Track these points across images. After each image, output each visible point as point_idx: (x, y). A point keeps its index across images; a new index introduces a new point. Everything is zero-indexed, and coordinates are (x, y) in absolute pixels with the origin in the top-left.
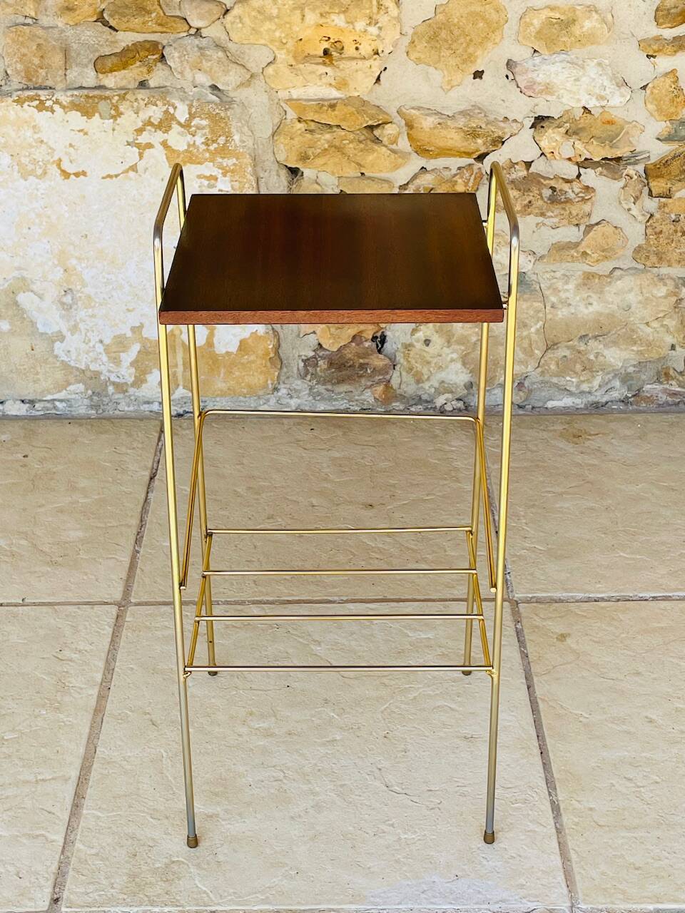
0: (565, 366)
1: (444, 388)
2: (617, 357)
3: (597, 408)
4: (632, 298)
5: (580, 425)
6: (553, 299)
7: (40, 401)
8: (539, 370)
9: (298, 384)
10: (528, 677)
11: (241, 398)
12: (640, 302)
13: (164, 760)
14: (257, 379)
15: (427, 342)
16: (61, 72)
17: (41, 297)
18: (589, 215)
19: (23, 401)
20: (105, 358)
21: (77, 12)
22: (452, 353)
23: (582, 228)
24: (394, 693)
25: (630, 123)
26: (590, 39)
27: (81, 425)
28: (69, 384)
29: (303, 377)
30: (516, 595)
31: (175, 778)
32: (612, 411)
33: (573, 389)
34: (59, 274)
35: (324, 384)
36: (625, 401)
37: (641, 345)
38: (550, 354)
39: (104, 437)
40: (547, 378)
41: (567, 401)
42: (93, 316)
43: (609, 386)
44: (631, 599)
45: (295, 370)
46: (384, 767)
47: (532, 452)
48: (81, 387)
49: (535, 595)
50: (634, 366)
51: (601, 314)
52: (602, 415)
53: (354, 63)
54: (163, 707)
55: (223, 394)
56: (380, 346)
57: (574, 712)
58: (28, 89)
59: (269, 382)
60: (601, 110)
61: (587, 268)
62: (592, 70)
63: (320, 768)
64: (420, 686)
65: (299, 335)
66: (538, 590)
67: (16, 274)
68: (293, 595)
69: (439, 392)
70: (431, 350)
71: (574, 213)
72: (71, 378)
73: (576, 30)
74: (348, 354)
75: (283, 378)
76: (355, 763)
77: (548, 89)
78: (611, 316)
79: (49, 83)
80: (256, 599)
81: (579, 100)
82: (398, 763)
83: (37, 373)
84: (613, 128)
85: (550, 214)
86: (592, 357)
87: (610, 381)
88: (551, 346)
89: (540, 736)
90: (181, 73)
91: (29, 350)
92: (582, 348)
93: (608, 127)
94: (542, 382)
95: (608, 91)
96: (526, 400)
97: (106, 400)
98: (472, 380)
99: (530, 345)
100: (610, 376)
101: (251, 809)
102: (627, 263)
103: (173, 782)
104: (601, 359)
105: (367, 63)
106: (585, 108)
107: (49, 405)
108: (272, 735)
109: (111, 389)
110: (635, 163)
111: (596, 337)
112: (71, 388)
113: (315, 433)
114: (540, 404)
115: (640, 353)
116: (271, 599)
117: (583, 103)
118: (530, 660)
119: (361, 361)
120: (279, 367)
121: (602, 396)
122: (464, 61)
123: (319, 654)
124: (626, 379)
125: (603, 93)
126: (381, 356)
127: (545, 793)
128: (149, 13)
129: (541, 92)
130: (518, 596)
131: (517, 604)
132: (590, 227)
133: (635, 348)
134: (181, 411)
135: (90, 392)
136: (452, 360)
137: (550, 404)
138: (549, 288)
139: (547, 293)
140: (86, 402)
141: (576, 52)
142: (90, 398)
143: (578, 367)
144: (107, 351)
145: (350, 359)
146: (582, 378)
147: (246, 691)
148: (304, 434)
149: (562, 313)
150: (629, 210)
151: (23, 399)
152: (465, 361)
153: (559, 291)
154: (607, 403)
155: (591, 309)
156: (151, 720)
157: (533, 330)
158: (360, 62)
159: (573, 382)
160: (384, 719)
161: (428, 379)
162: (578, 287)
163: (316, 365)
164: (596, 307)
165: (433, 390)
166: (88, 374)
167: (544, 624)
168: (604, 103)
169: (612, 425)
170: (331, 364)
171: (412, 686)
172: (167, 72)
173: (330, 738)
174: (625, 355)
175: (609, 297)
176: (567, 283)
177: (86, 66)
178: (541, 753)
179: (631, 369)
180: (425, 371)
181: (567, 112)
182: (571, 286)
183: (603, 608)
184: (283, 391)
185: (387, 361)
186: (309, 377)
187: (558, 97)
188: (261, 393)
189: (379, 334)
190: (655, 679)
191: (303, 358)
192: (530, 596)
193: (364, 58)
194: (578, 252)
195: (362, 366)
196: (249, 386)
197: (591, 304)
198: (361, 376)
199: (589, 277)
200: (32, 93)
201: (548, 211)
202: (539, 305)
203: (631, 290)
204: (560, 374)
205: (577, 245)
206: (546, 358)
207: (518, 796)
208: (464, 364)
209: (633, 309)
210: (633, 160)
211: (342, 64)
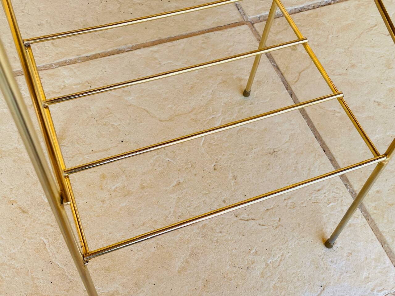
10: (287, 86)
13: (47, 247)
24: (204, 126)
30: (249, 18)
31: (65, 265)
44: (321, 5)
46: (226, 199)
49: (261, 15)
54: (25, 191)
57: (330, 109)
63: (180, 214)
64: (219, 115)
66: (261, 10)
68: (89, 51)
76: (204, 201)
80: (61, 60)
82: (235, 191)
89: (318, 137)
101: (143, 276)
103: (65, 269)
108: (129, 193)
116: (72, 58)
118: (283, 72)
123: (133, 104)
127: (343, 187)
130: (251, 17)
131: (253, 24)
147: (90, 155)
156: (20, 208)
160: (208, 153)
167: (277, 38)
171: (214, 116)
173: (175, 183)
178: (324, 151)
183: (308, 16)
190: (365, 68)
192: (258, 16)
207: (328, 195)
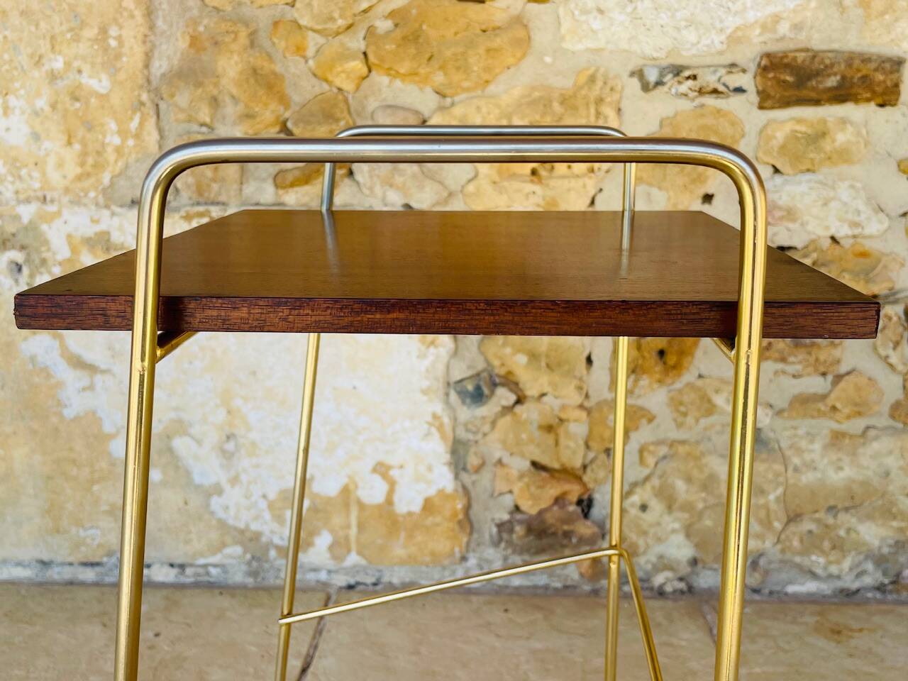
0: (812, 543)
1: (663, 564)
2: (873, 534)
3: (848, 596)
4: (892, 462)
5: (836, 617)
6: (796, 461)
7: (192, 565)
8: (779, 547)
9: (490, 553)
11: (424, 568)
12: (901, 468)
14: (442, 545)
15: (644, 508)
16: (235, 186)
17: (199, 442)
18: (838, 362)
19: (172, 565)
20: (267, 516)
21: (258, 119)
22: (673, 522)
23: (830, 378)
25: (887, 255)
26: (843, 156)
27: (233, 596)
28: (224, 545)
29: (496, 544)
32: (867, 601)
33: (819, 571)
34: (220, 416)
35: (521, 553)
36: (880, 588)
37: (903, 520)
38: (792, 528)
39: (257, 611)
40: (788, 556)
41: (810, 587)
42: (258, 466)
43: (859, 570)
45: (487, 536)
47: (786, 651)
48: (238, 550)
50: (890, 546)
51: (854, 481)
52: (858, 604)
53: (566, 181)
55: (402, 562)
56: (586, 511)
58: (198, 204)
59: (457, 550)
60: (851, 241)
61: (835, 426)
62: (844, 192)
65: (492, 495)
67: (173, 415)
69: (657, 569)
70: (648, 517)
71: (822, 358)
72: (228, 539)
73: (827, 145)
74: (550, 518)
75: (473, 545)
77: (791, 214)
78: (865, 484)
79: (223, 198)
81: (827, 228)
83: (190, 532)
84: (867, 261)
85: (792, 359)
86: (842, 533)
87: (860, 564)
88: (793, 518)
90: (371, 189)
91: (181, 504)
92: (831, 521)
93: (862, 260)
94: (782, 561)
95: (863, 217)
96: (763, 582)
97: (266, 566)
98: (698, 556)
99: (768, 515)
100: (862, 557)
102: (885, 421)
104: (853, 535)
105: (580, 182)
106: (833, 239)
107: (201, 571)
109: (273, 553)
110: (896, 302)
111: (847, 509)
112: (228, 551)
113: (510, 615)
114: (778, 588)
115: (901, 530)
117: (832, 232)
119: (566, 527)
120: (468, 530)
121: (853, 581)
122: (694, 181)
124: (880, 561)
125: (857, 219)
126: (588, 523)
128: (337, 120)
129: (781, 218)
132: (839, 378)
133: (895, 524)
134: (352, 581)
135: (248, 556)
136: (674, 531)
137: (791, 589)
138: (791, 447)
139: (788, 453)
140: (244, 568)
141: (825, 172)
142: (249, 563)
143: (826, 545)
144: (271, 506)
145: (552, 525)
146: (832, 558)
148: (497, 616)
149: (808, 478)
150: (887, 357)
151: (171, 561)
152: (688, 532)
153: (803, 452)
154: (858, 591)
155: (842, 475)
157: (772, 497)
158: (573, 181)
159: (819, 563)
161: (645, 553)
162: (826, 447)
163: (511, 531)
164: (848, 472)
165: (649, 567)
166: (248, 535)
168: (857, 231)
169: (877, 619)
170: (530, 530)
172: (355, 188)
174: (883, 532)
175: (865, 461)
176: (812, 441)
177: (264, 180)
179: (886, 550)
180: (641, 542)
181: (813, 241)
182: (817, 446)
184: (472, 561)
185: (596, 529)
186: (503, 545)
187: (802, 224)
188: (446, 562)
189: (585, 497)
191: (497, 521)
193: (578, 176)
194: (826, 406)
195: (567, 535)
196: (433, 554)
197: (841, 468)
198: (564, 546)
199: (837, 438)
200: (201, 209)
201: (790, 355)
202: (778, 467)
203: (891, 452)
204: (805, 552)
205: (824, 397)
206: (788, 532)
208: (688, 536)
209: (892, 475)
210: (891, 299)
211: (552, 183)
